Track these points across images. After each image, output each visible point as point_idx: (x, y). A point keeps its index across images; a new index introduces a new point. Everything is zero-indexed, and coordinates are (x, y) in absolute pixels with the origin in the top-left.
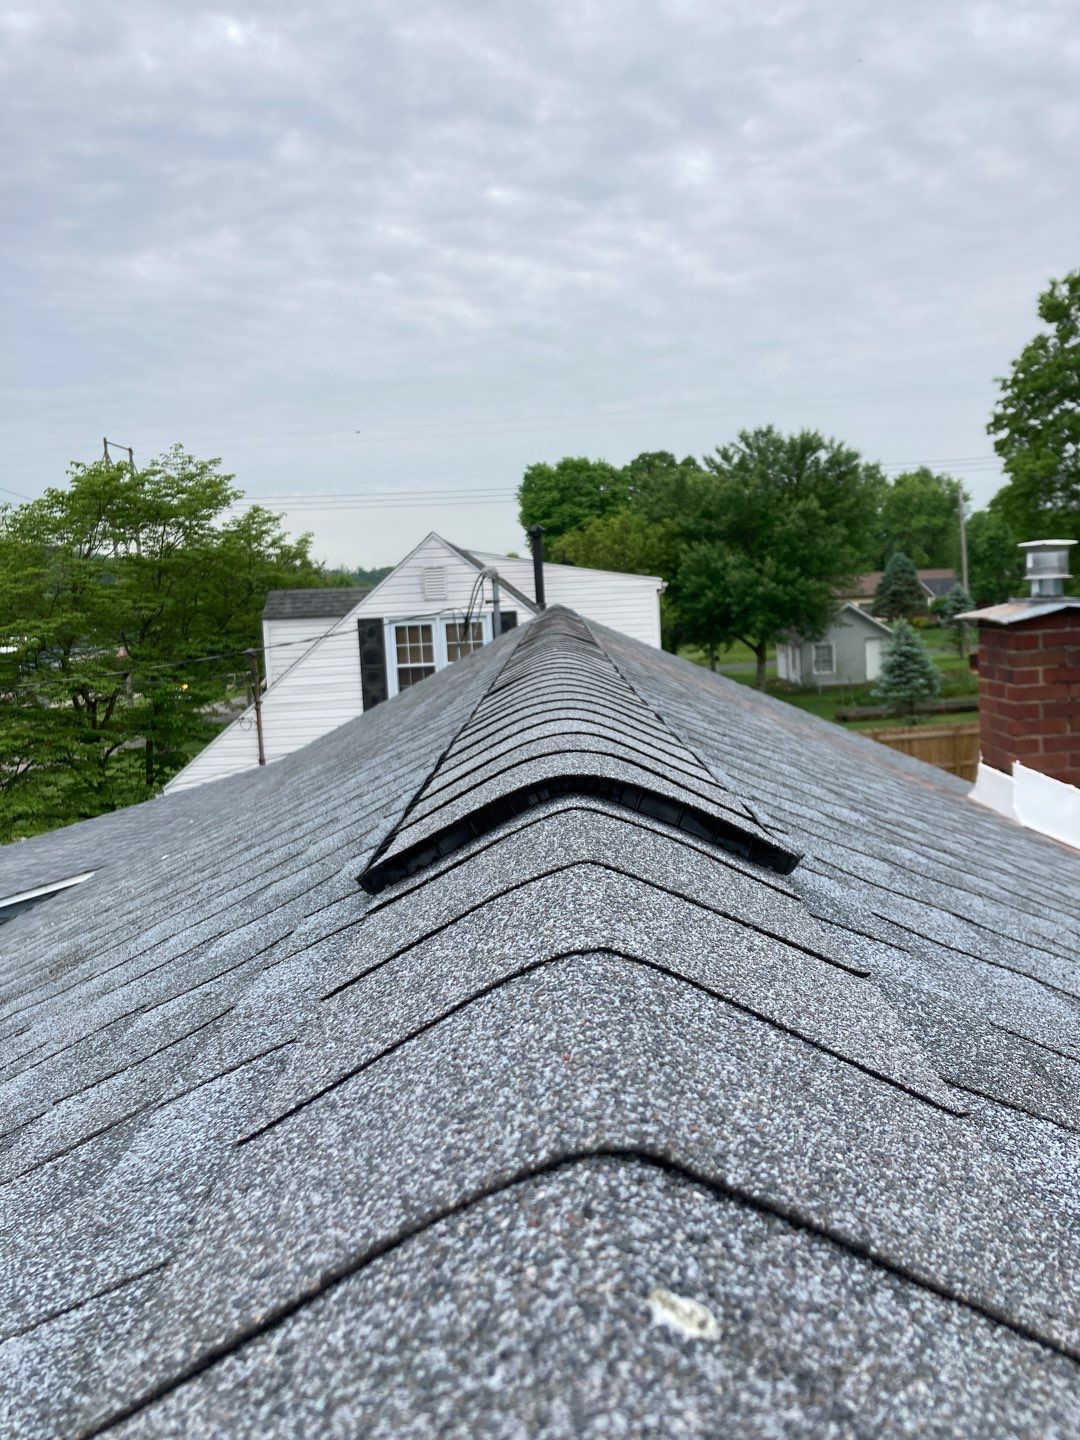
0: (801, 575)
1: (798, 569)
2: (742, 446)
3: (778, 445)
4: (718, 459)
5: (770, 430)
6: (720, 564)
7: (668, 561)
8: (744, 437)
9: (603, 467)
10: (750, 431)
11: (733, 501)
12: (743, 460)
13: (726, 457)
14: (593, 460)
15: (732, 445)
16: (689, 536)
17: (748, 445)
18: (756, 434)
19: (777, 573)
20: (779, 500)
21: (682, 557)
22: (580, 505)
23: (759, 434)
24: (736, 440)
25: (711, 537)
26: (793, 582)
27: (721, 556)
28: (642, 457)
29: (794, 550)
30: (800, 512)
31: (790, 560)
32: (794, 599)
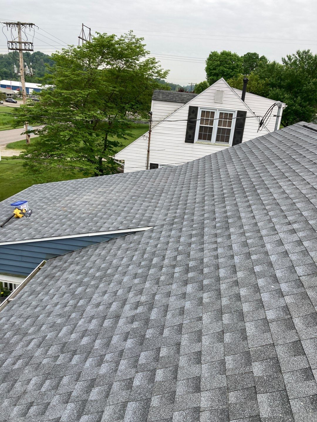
0: (308, 105)
1: (308, 103)
2: (297, 56)
3: (310, 57)
4: (287, 59)
5: (309, 51)
6: (282, 97)
7: (264, 93)
8: (298, 53)
9: (235, 55)
10: (301, 51)
11: (291, 75)
12: (295, 61)
13: (290, 59)
14: (232, 53)
15: (294, 55)
16: (273, 85)
17: (299, 56)
18: (303, 52)
19: (301, 103)
20: (307, 77)
21: (270, 92)
22: (226, 67)
23: (304, 52)
24: (295, 53)
25: (280, 87)
26: (305, 107)
27: (283, 94)
28: (248, 54)
29: (308, 96)
30: (313, 82)
31: (305, 99)
32: (304, 113)
